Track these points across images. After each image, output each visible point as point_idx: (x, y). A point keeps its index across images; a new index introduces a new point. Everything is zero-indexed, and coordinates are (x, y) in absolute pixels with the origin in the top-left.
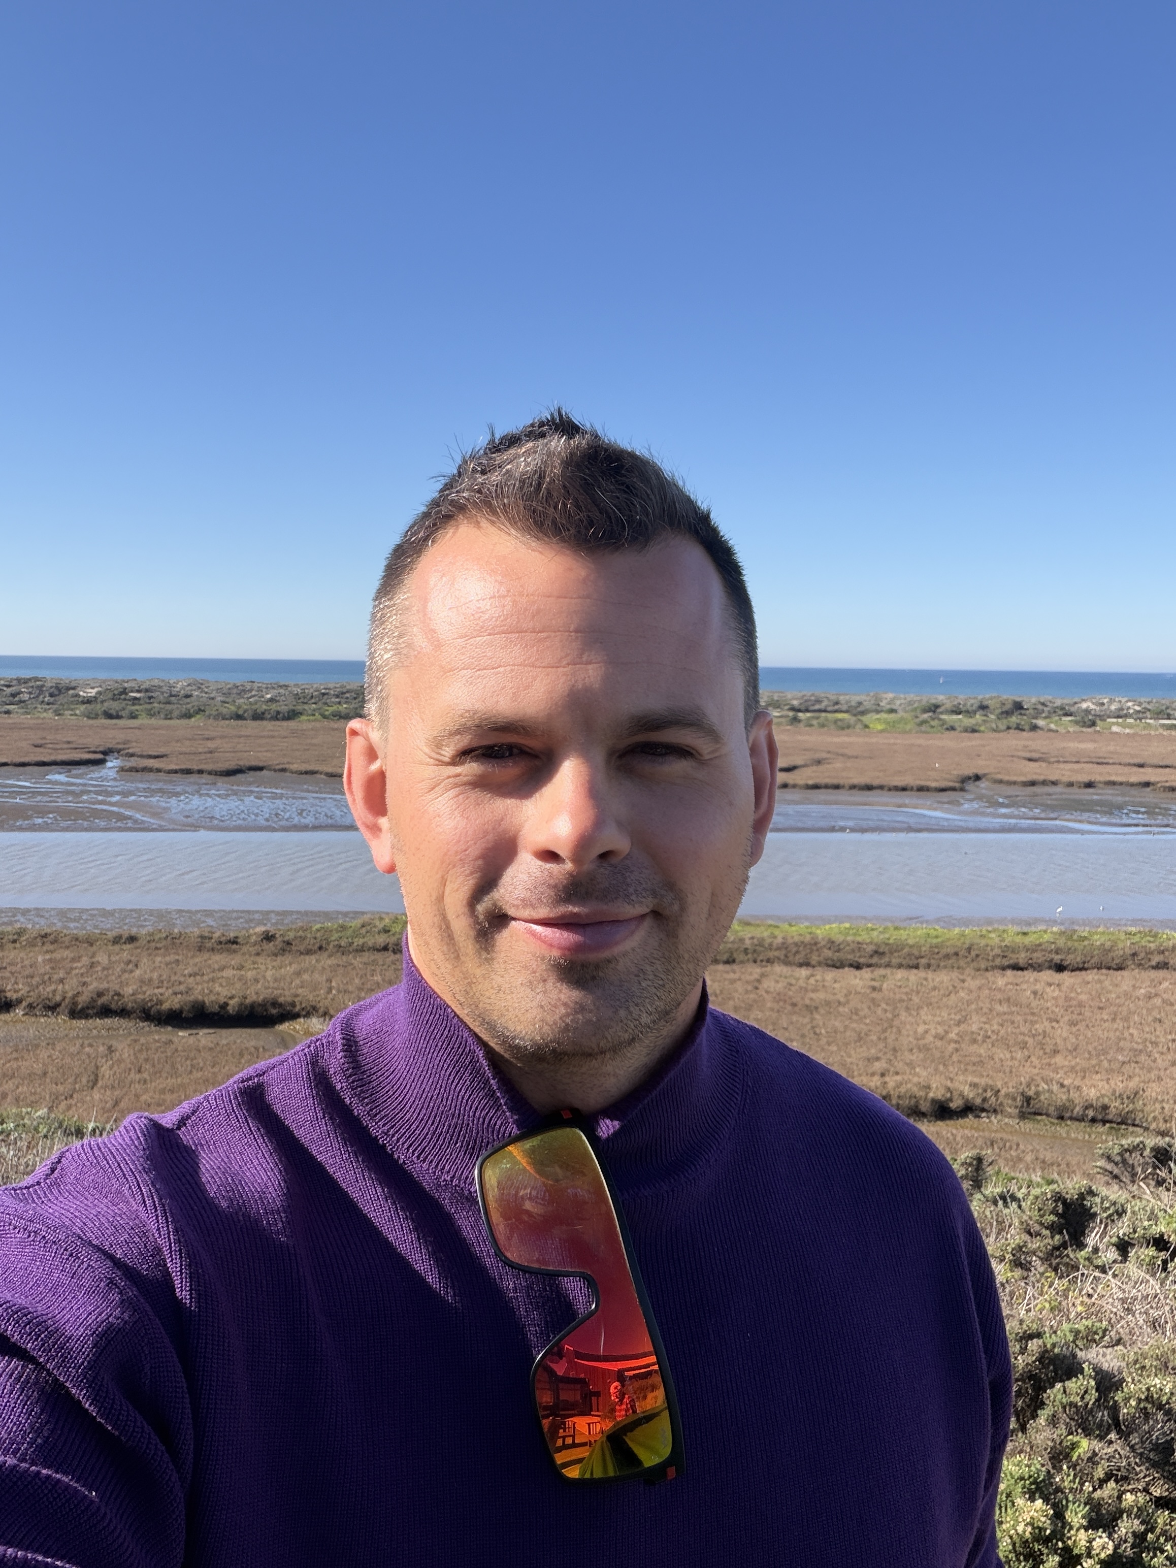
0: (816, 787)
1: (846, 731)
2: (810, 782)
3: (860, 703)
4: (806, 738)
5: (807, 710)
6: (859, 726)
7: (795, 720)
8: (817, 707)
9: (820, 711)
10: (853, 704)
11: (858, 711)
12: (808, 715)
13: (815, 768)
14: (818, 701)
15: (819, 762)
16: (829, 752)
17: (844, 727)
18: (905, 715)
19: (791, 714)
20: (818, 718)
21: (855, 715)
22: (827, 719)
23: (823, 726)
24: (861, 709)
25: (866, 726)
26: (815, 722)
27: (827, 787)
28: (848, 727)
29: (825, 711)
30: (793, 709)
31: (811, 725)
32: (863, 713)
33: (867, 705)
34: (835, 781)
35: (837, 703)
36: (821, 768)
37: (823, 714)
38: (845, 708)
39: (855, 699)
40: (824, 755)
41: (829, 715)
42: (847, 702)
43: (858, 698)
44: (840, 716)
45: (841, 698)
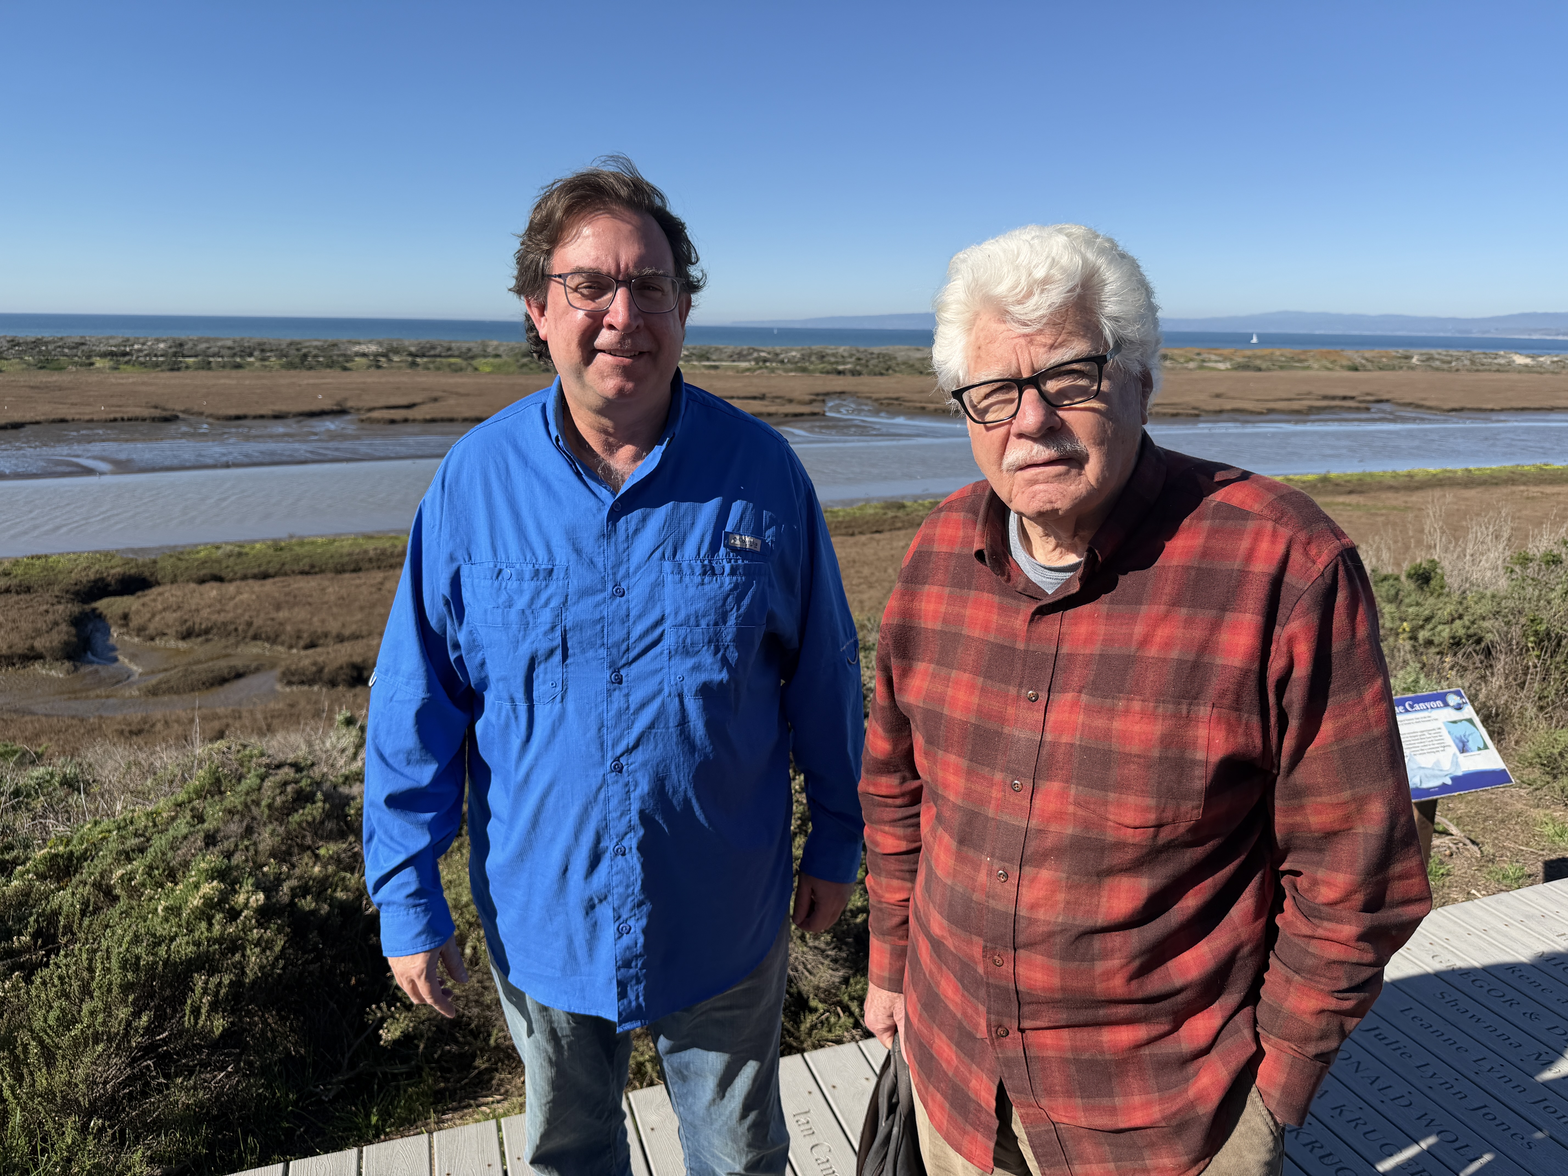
0: (433, 421)
1: (459, 373)
2: (428, 417)
3: (469, 350)
4: (424, 379)
5: (423, 356)
6: (470, 369)
7: (414, 364)
8: (432, 353)
9: (435, 356)
10: (464, 350)
11: (468, 356)
12: (425, 359)
13: (432, 405)
14: (433, 348)
15: (435, 400)
16: (444, 391)
17: (458, 370)
18: (509, 360)
19: (410, 359)
20: (434, 362)
21: (466, 359)
22: (441, 362)
23: (438, 369)
24: (470, 354)
25: (476, 369)
26: (431, 366)
27: (443, 420)
28: (461, 369)
29: (440, 356)
30: (411, 354)
31: (428, 369)
32: (473, 358)
33: (476, 350)
34: (449, 415)
35: (449, 349)
36: (437, 405)
37: (438, 359)
38: (456, 353)
39: (465, 346)
40: (440, 394)
41: (444, 360)
42: (459, 348)
43: (467, 345)
44: (452, 360)
45: (453, 345)
